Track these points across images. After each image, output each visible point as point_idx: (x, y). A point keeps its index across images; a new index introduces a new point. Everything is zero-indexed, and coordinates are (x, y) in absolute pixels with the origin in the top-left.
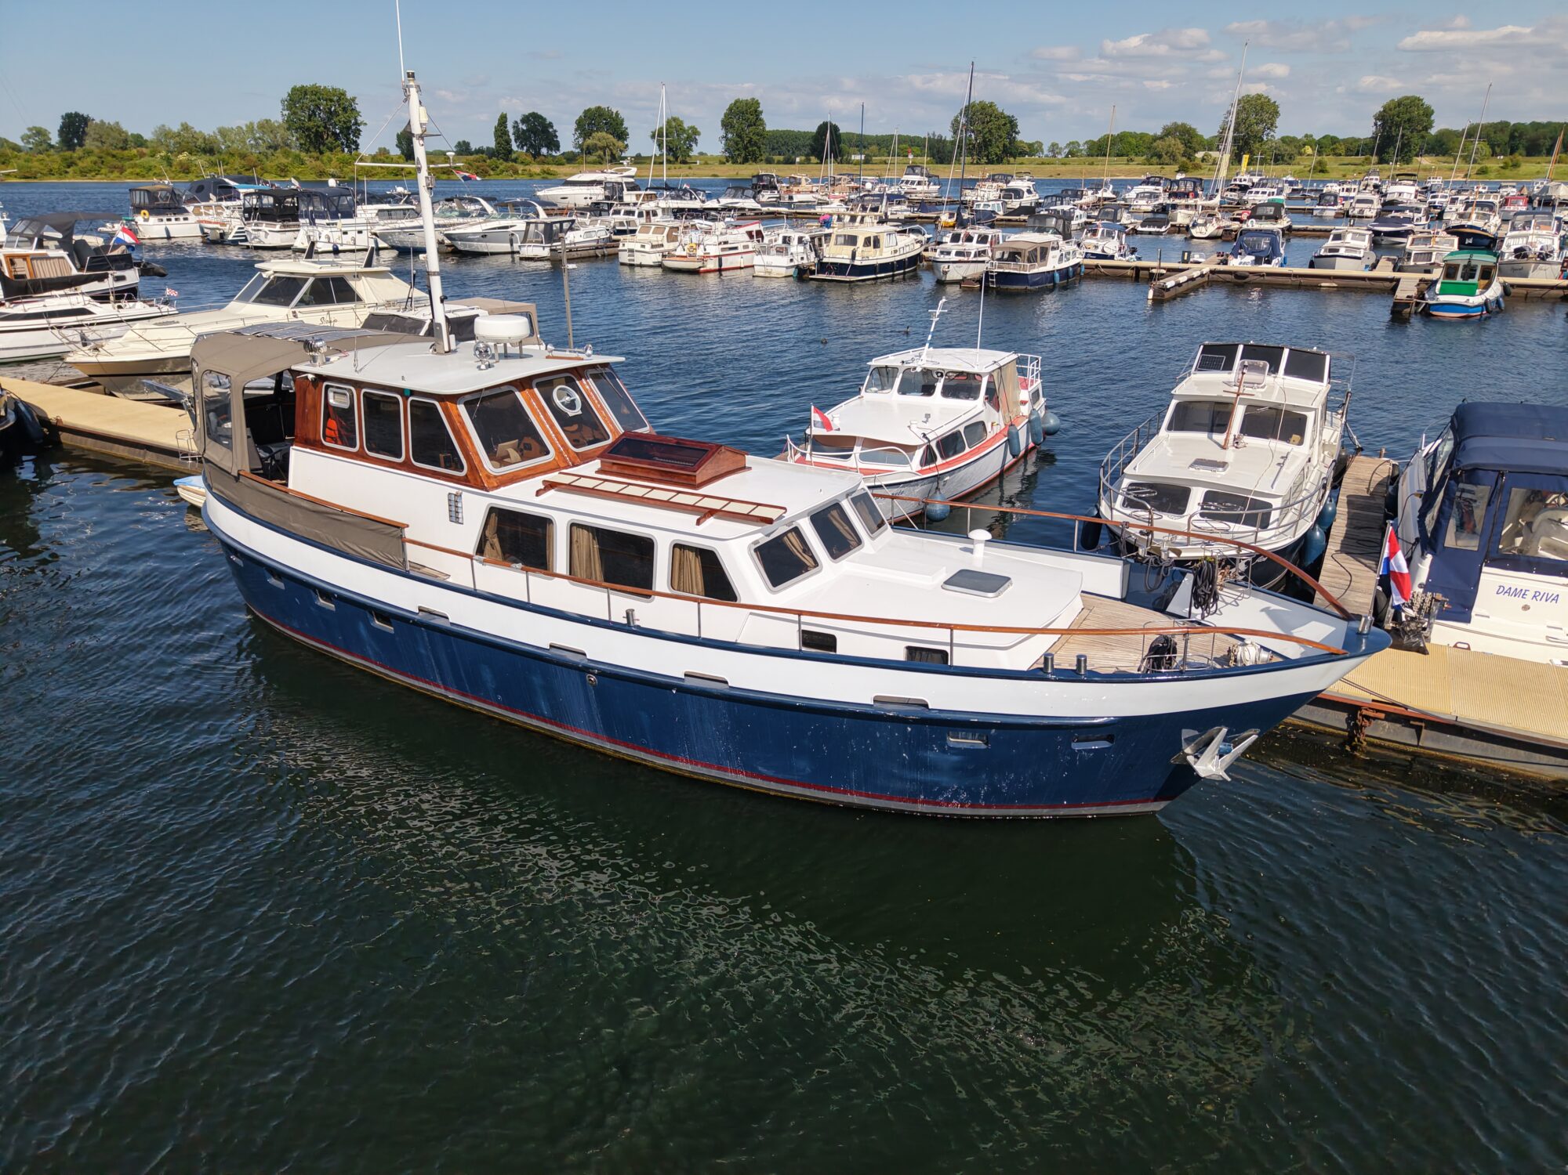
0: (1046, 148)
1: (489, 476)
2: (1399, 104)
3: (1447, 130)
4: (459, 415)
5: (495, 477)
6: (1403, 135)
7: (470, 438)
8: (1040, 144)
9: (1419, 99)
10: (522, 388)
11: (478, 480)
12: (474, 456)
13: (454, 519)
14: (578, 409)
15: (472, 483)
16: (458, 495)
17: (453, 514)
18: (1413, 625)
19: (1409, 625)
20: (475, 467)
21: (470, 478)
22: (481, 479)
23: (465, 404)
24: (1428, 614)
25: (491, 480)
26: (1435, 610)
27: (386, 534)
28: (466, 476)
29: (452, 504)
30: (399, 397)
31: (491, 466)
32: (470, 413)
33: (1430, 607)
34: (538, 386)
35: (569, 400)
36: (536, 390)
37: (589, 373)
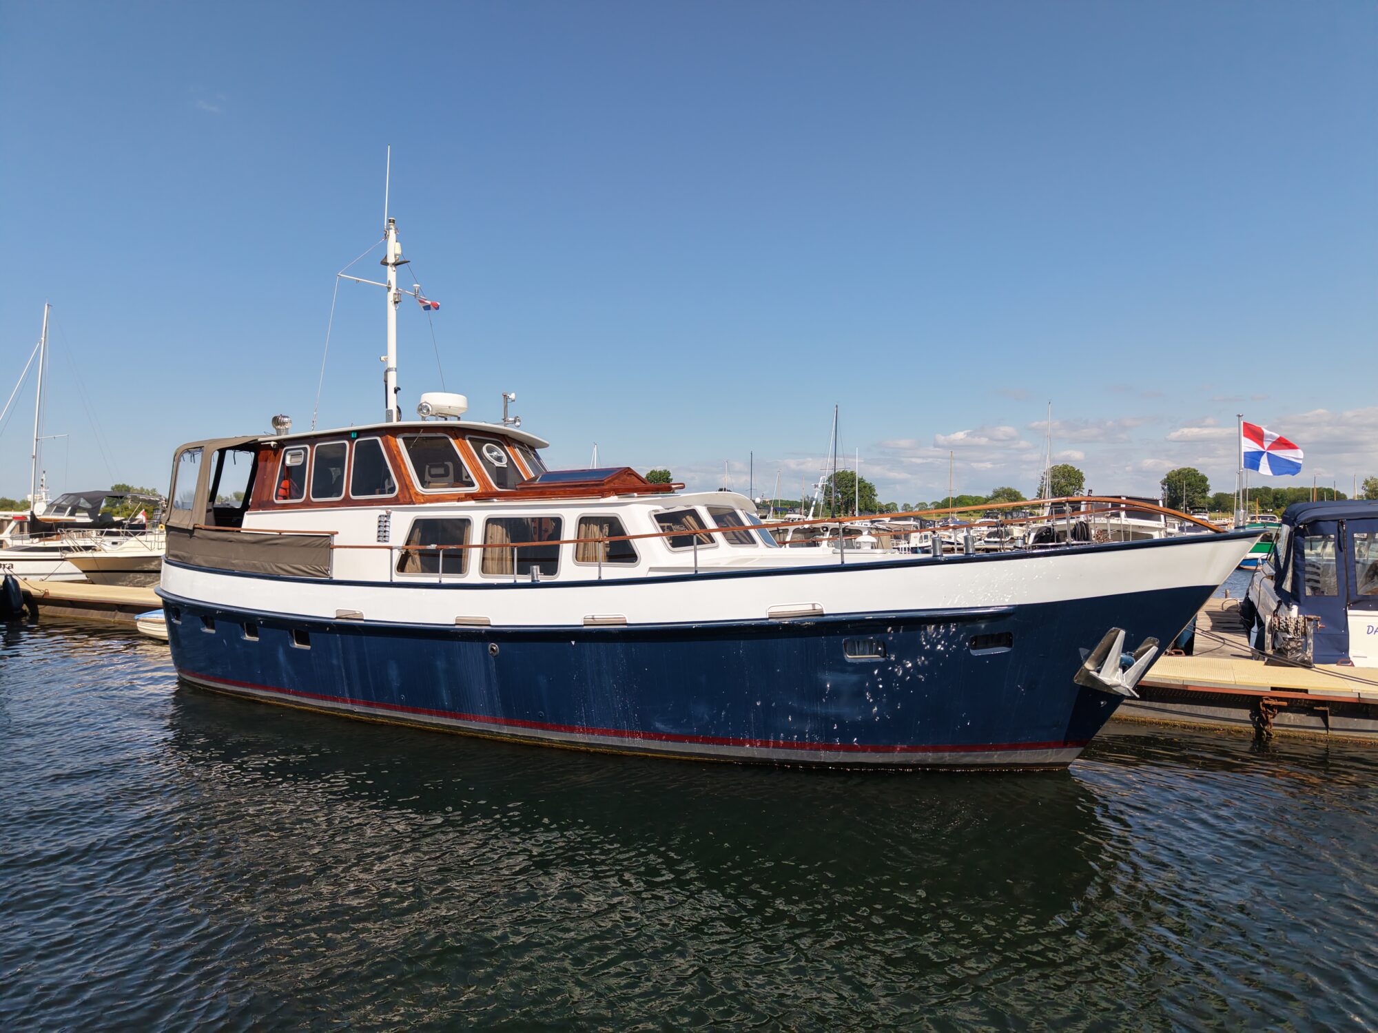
0: (899, 507)
1: (417, 494)
2: (1179, 472)
3: (1222, 494)
4: (397, 447)
5: (423, 495)
6: (1187, 496)
7: (404, 464)
8: (895, 505)
9: (1195, 470)
10: (455, 438)
11: (408, 496)
12: (406, 478)
13: (381, 539)
14: (504, 464)
15: (402, 501)
16: (388, 516)
17: (381, 534)
18: (1293, 644)
19: (1288, 644)
20: (406, 486)
21: (399, 496)
22: (411, 497)
23: (404, 439)
24: (1305, 634)
25: (420, 497)
26: (1310, 630)
27: (317, 546)
28: (397, 496)
29: (381, 524)
30: (347, 442)
31: (421, 488)
32: (407, 446)
33: (1305, 627)
34: (470, 439)
35: (497, 455)
36: (468, 441)
37: (516, 445)
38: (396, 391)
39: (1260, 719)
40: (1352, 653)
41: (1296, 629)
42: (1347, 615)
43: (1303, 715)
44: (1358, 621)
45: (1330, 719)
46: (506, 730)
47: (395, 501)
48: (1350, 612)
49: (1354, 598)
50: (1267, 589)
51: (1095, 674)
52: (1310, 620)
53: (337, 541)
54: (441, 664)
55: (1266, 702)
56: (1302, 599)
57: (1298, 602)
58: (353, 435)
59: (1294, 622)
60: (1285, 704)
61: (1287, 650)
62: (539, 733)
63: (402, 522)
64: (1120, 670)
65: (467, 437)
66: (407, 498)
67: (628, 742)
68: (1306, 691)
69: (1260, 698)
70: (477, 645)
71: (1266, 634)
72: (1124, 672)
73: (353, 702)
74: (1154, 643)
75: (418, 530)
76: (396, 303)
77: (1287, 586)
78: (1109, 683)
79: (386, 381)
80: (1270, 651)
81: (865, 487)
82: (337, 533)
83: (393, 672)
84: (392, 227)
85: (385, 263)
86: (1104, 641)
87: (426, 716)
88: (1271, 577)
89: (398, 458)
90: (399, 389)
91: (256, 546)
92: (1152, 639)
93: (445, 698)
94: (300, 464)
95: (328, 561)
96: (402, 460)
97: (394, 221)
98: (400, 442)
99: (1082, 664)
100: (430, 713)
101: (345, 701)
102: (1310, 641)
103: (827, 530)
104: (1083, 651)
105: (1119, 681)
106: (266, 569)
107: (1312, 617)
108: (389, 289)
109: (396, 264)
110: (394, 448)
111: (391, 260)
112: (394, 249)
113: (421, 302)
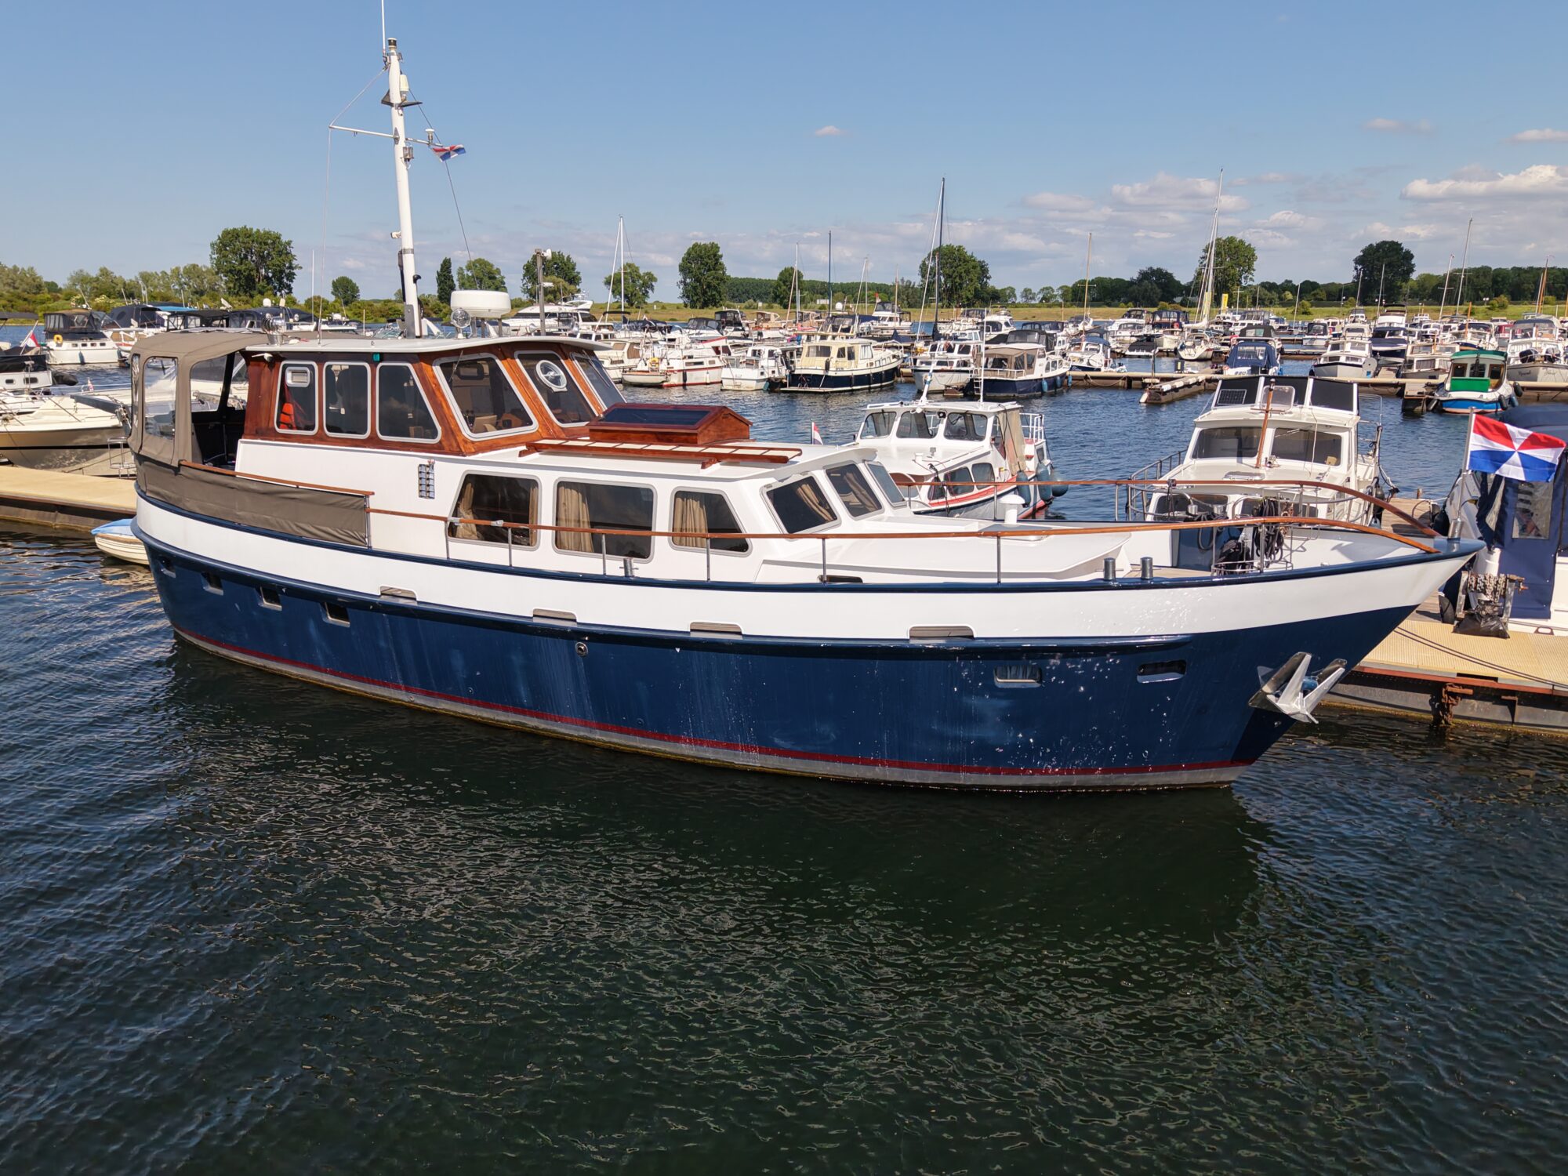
0: (1018, 293)
1: (466, 441)
4: (434, 377)
5: (473, 442)
7: (446, 401)
8: (1013, 290)
10: (503, 358)
11: (455, 445)
12: (450, 419)
13: (424, 493)
14: (563, 387)
15: (447, 449)
16: (431, 466)
17: (424, 488)
18: (1489, 609)
19: (1483, 609)
20: (451, 431)
21: (444, 443)
22: (458, 446)
23: (442, 366)
24: (1504, 597)
25: (469, 446)
26: (1511, 592)
27: (347, 507)
28: (440, 442)
29: (423, 475)
30: (367, 365)
31: (469, 432)
32: (447, 375)
33: (1505, 589)
34: (521, 357)
35: (555, 375)
38: (415, 281)
39: (1440, 708)
40: (1554, 606)
41: (1495, 591)
42: (1555, 562)
43: (1488, 704)
45: (1518, 710)
46: (600, 736)
47: (438, 449)
48: (1559, 559)
51: (1273, 699)
52: (1512, 581)
53: (373, 503)
54: (517, 659)
55: (1450, 690)
56: (1507, 541)
57: (1501, 545)
58: (375, 359)
59: (1493, 582)
60: (1471, 691)
61: (1481, 617)
63: (450, 475)
64: (1301, 694)
65: (516, 353)
66: (453, 447)
68: (1494, 678)
69: (1443, 685)
70: (561, 644)
71: (1460, 594)
72: (1305, 695)
73: (408, 690)
74: (1341, 663)
75: (469, 485)
76: (407, 160)
78: (1287, 712)
79: (401, 266)
80: (1461, 614)
81: (974, 267)
82: (373, 494)
83: (458, 661)
84: (393, 51)
85: (387, 101)
86: (1285, 667)
87: (500, 712)
89: (437, 393)
90: (419, 277)
91: (266, 498)
92: (1340, 660)
93: (523, 692)
94: (306, 385)
95: (364, 525)
96: (443, 396)
97: (395, 43)
98: (437, 371)
99: (1259, 687)
100: (506, 710)
101: (398, 687)
102: (1509, 604)
105: (1299, 708)
106: (282, 527)
107: (1515, 577)
108: (396, 140)
109: (401, 106)
110: (431, 380)
111: (396, 99)
112: (398, 84)
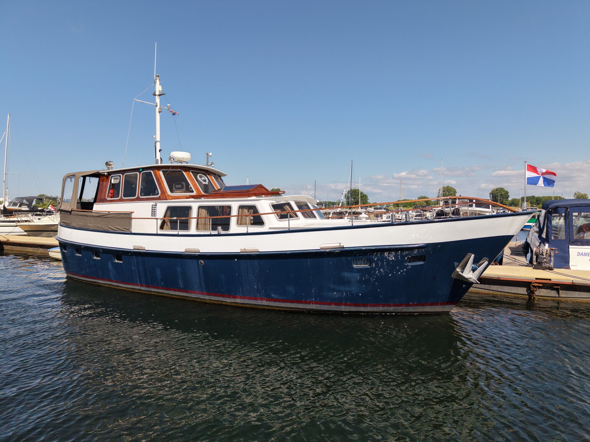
0: (378, 204)
1: (168, 195)
2: (497, 190)
3: (515, 199)
4: (160, 175)
5: (171, 196)
6: (500, 200)
7: (163, 182)
8: (376, 203)
9: (503, 189)
10: (185, 171)
11: (164, 196)
12: (164, 188)
13: (153, 215)
14: (207, 183)
15: (162, 199)
16: (156, 205)
17: (153, 213)
18: (545, 260)
19: (543, 260)
20: (164, 192)
21: (161, 197)
22: (166, 197)
23: (163, 171)
24: (550, 256)
25: (169, 197)
26: (552, 254)
27: (125, 218)
28: (160, 196)
29: (153, 209)
30: (138, 173)
31: (170, 193)
32: (164, 174)
33: (550, 253)
34: (192, 172)
35: (204, 179)
36: (191, 173)
37: (212, 175)
38: (160, 151)
39: (531, 293)
40: (571, 264)
41: (547, 254)
42: (569, 248)
43: (549, 290)
44: (574, 250)
45: (560, 291)
46: (207, 297)
47: (159, 199)
48: (570, 247)
49: (572, 240)
50: (535, 237)
51: (461, 273)
52: (552, 250)
53: (133, 216)
54: (179, 269)
55: (533, 284)
56: (550, 241)
57: (548, 242)
58: (141, 170)
59: (546, 251)
60: (541, 285)
61: (543, 263)
62: (221, 299)
63: (162, 208)
64: (472, 272)
65: (191, 171)
66: (164, 197)
67: (259, 302)
68: (550, 280)
69: (530, 283)
70: (194, 261)
71: (534, 256)
72: (473, 272)
73: (141, 286)
74: (486, 260)
75: (169, 211)
76: (160, 112)
77: (544, 236)
78: (467, 277)
79: (155, 147)
80: (535, 263)
81: (364, 196)
82: (133, 212)
83: (158, 272)
84: (157, 78)
85: (155, 95)
86: (465, 260)
87: (173, 292)
88: (537, 232)
89: (160, 180)
90: (161, 150)
91: (98, 218)
92: (486, 258)
93: (181, 283)
94: (118, 182)
95: (130, 225)
96: (162, 181)
97: (158, 76)
98: (161, 173)
99: (455, 269)
100: (175, 290)
101: (138, 285)
102: (552, 259)
103: (347, 213)
104: (456, 264)
105: (471, 276)
106: (103, 228)
107: (553, 248)
108: (157, 106)
109: (159, 95)
110: (158, 176)
111: (157, 93)
112: (158, 88)
113: (171, 112)
